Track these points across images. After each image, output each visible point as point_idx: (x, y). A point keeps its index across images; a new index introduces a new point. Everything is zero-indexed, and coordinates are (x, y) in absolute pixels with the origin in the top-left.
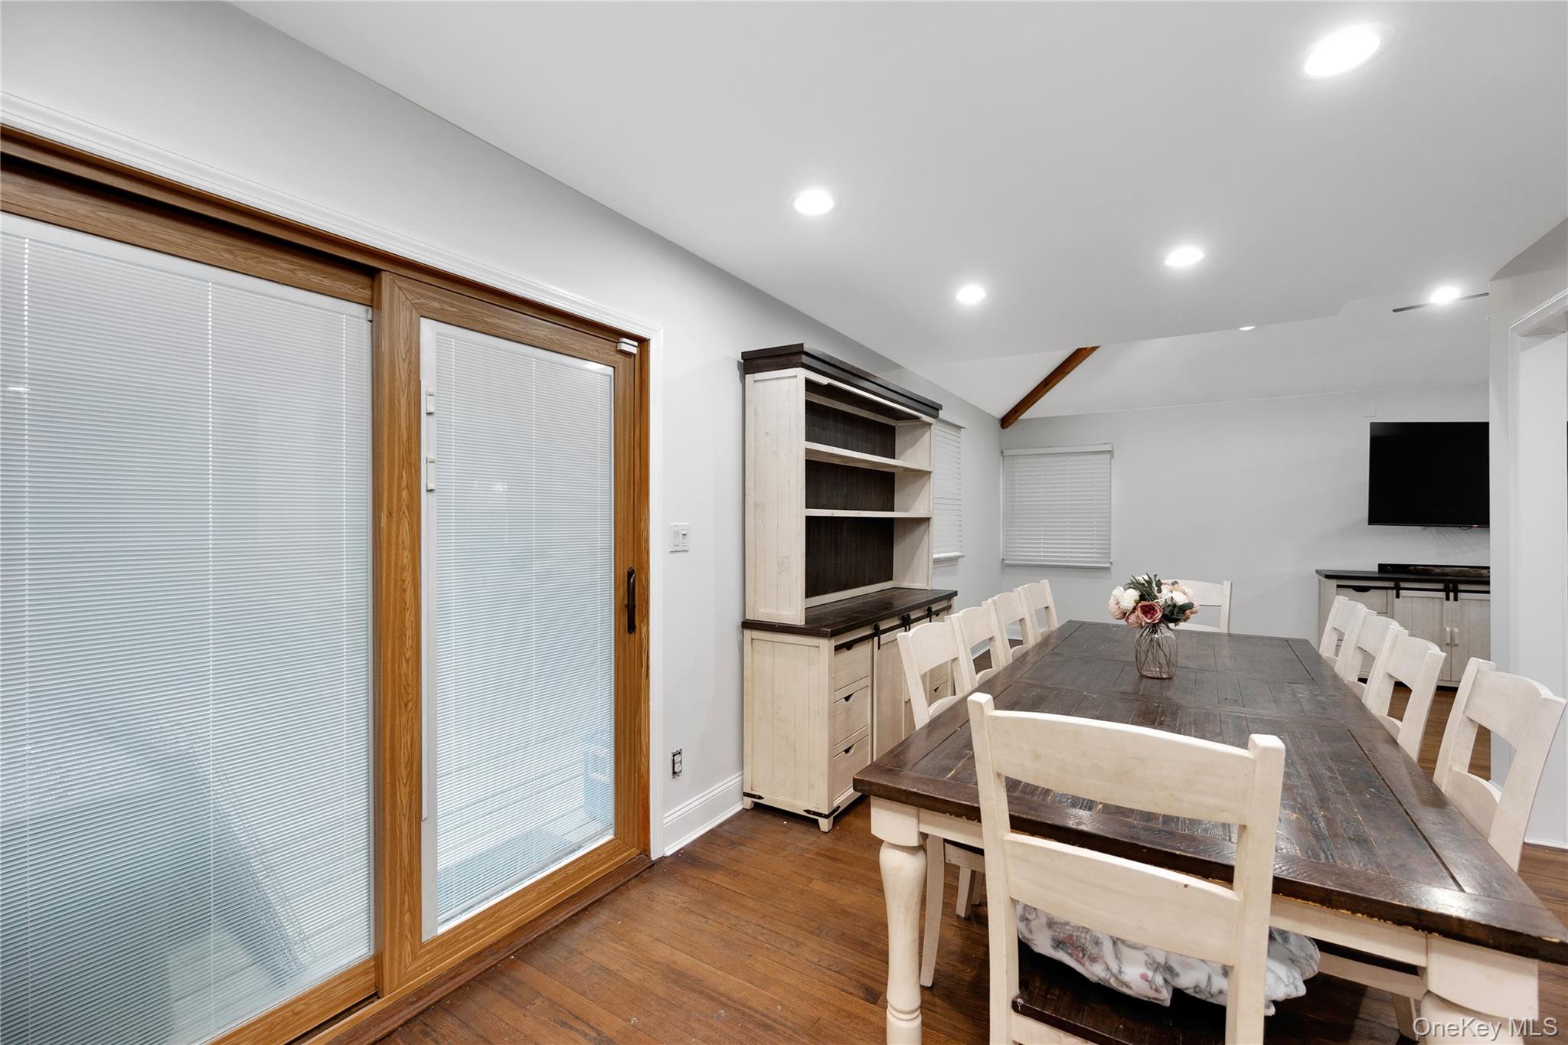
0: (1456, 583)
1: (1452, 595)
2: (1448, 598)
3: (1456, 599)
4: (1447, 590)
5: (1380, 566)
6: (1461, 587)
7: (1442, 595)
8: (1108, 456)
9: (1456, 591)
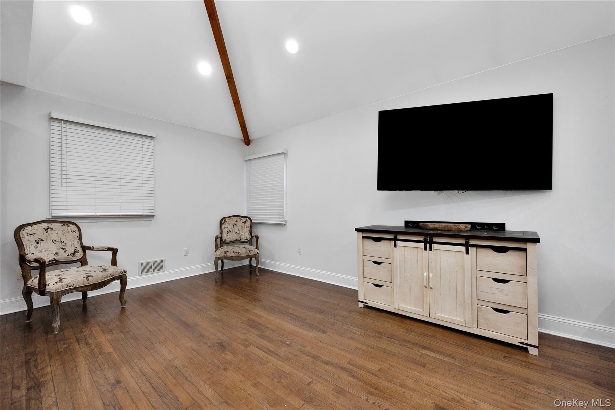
0: (432, 236)
1: (428, 245)
2: (426, 249)
3: (431, 249)
4: (425, 242)
5: (407, 223)
6: (435, 240)
7: (422, 245)
8: (283, 156)
9: (431, 243)
